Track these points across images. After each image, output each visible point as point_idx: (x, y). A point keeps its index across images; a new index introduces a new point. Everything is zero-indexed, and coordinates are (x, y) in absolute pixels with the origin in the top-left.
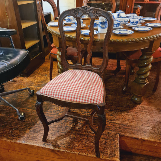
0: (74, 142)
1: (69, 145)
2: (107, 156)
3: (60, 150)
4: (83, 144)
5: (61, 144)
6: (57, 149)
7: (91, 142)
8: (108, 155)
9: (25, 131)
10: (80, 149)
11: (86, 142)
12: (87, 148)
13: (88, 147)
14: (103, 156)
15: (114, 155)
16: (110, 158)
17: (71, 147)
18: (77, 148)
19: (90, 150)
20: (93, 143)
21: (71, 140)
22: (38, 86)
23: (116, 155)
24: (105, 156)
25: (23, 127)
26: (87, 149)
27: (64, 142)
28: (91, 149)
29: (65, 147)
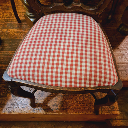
0: (67, 101)
1: (63, 106)
2: (105, 111)
3: (54, 114)
4: (77, 101)
5: (53, 106)
6: (50, 113)
7: (86, 97)
8: (107, 109)
9: (6, 96)
10: (76, 108)
11: (80, 98)
12: (83, 105)
13: (84, 103)
14: (102, 111)
15: (113, 108)
16: (109, 112)
17: (65, 108)
18: (72, 107)
19: (86, 107)
20: (87, 97)
21: (63, 98)
22: (4, 28)
23: (115, 108)
24: (104, 111)
25: (3, 92)
26: (83, 107)
27: (56, 103)
28: (87, 105)
29: (59, 109)
